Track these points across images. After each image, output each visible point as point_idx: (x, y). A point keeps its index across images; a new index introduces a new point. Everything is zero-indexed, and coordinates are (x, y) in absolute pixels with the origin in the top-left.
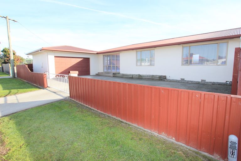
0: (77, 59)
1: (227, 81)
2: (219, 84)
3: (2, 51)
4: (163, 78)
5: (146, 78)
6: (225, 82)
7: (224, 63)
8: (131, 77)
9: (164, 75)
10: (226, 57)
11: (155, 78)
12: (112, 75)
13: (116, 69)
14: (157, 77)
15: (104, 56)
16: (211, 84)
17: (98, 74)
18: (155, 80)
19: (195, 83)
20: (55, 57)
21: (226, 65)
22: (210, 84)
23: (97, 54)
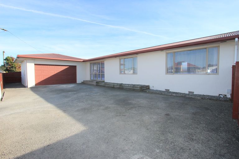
0: (62, 66)
1: (220, 95)
2: (210, 99)
3: (5, 60)
4: (145, 88)
5: (127, 88)
6: (218, 95)
7: (216, 72)
8: (112, 86)
9: (147, 84)
10: (217, 65)
11: (136, 88)
12: (95, 83)
13: (102, 77)
14: (138, 87)
15: (90, 63)
16: (200, 98)
17: (83, 82)
18: (136, 91)
19: (180, 97)
20: (35, 64)
21: (218, 74)
22: (198, 98)
23: (84, 61)
